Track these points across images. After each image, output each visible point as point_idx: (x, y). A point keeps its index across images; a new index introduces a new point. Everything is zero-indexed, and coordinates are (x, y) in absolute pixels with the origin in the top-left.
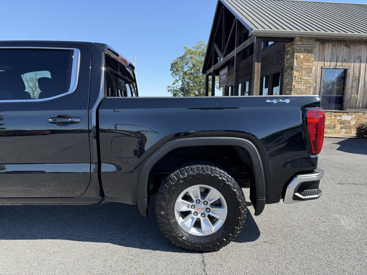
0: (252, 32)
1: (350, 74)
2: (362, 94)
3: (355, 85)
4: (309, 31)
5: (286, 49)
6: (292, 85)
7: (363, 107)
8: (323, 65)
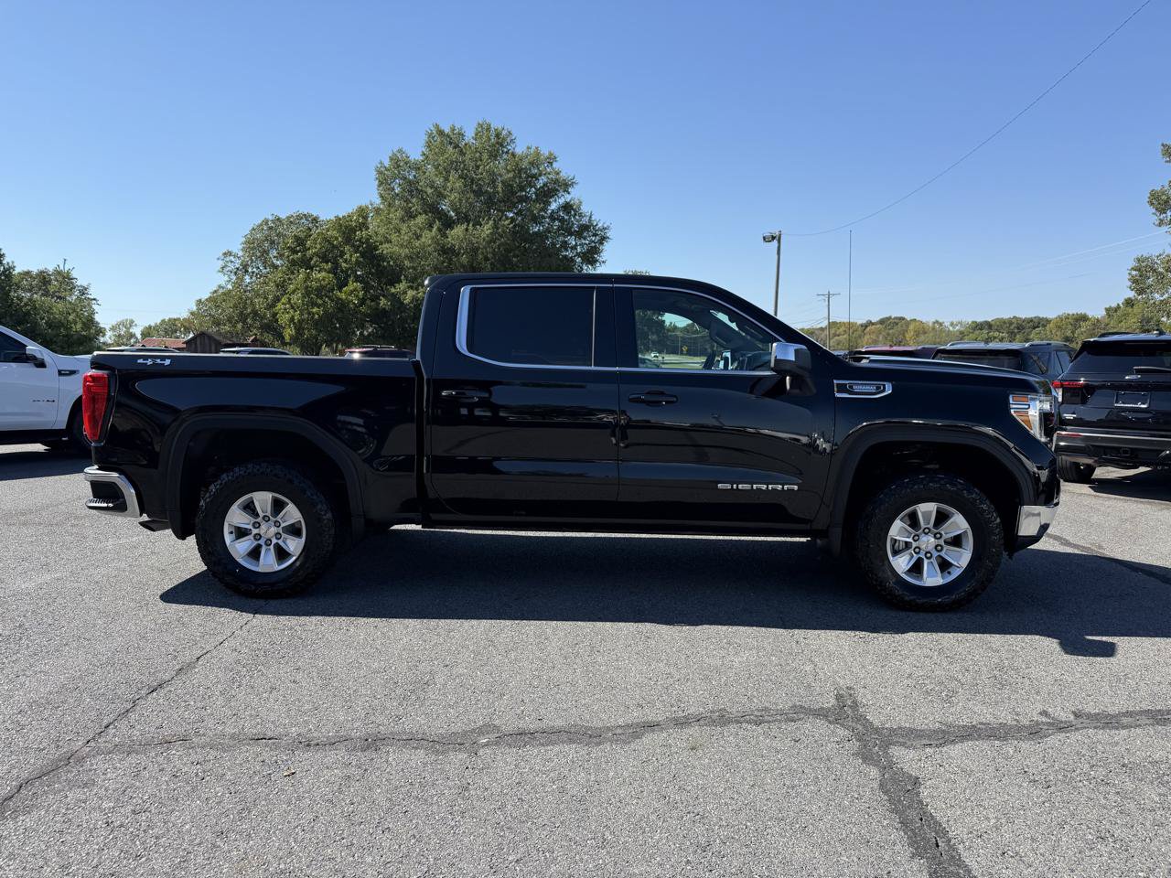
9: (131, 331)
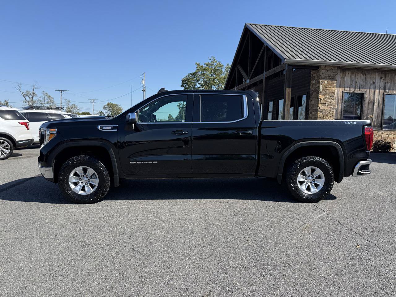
0: (285, 61)
1: (366, 98)
2: (376, 115)
3: (370, 107)
4: (333, 61)
5: (312, 76)
6: (318, 106)
7: (378, 126)
8: (344, 90)
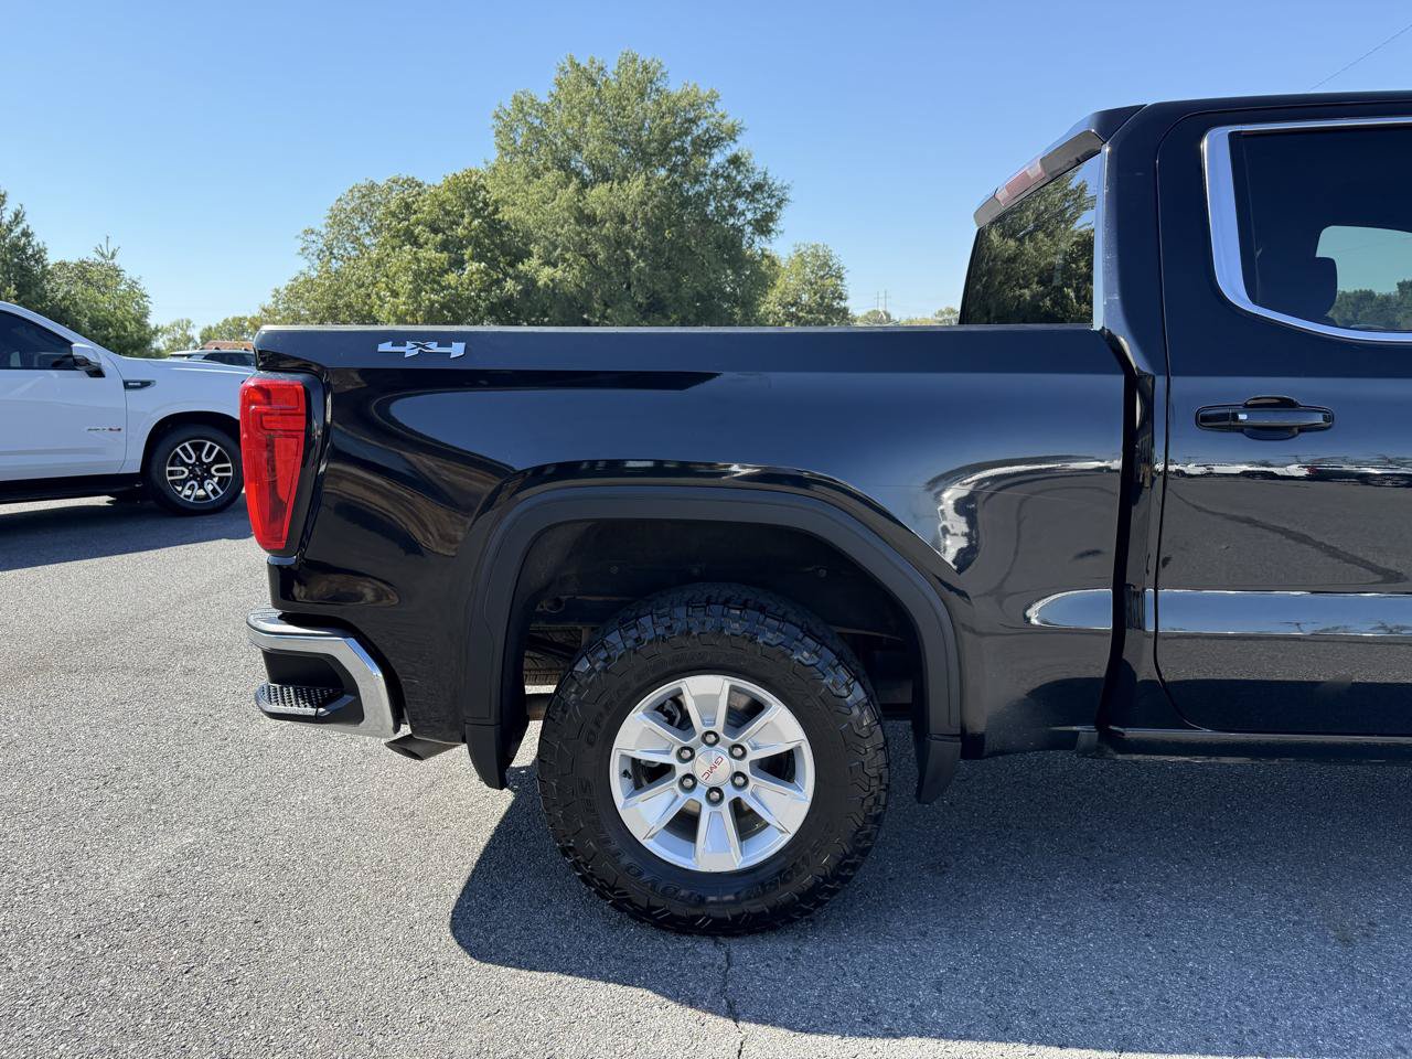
9: (188, 333)
